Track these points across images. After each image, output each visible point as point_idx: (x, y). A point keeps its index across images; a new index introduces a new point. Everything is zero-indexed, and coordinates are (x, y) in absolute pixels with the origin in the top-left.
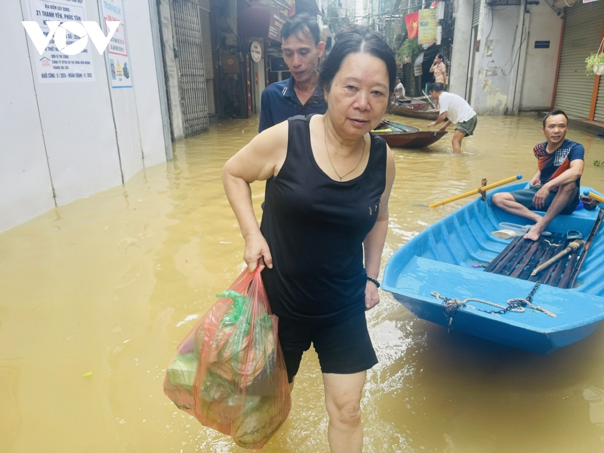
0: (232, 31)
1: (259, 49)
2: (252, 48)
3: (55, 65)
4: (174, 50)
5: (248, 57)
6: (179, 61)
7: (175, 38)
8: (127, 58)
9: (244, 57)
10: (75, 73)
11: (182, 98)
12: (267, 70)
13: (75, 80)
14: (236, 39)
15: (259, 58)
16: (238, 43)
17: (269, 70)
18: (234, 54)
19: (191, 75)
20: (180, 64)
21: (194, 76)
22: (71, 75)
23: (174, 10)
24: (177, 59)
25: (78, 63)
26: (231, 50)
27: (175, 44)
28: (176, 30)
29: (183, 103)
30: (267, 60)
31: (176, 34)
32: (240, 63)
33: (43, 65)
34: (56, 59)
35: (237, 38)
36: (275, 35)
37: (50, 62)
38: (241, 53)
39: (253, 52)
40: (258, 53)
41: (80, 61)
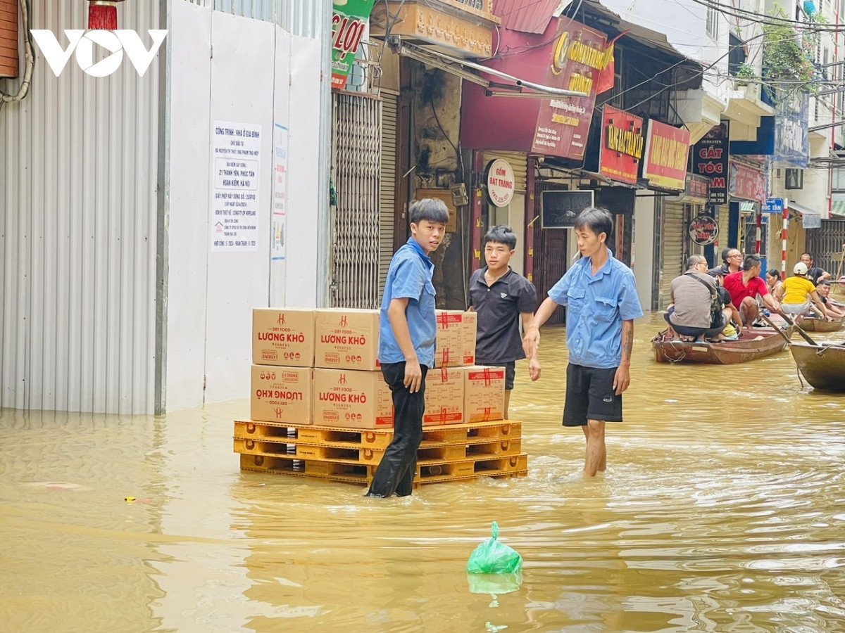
0: (446, 137)
1: (510, 177)
2: (492, 174)
3: (227, 231)
4: (331, 191)
5: (479, 194)
6: (337, 210)
7: (334, 171)
8: (284, 216)
9: (471, 195)
10: (241, 241)
11: (333, 280)
12: (531, 224)
13: (241, 248)
14: (454, 153)
15: (507, 196)
16: (459, 162)
17: (537, 224)
18: (445, 186)
19: (355, 237)
20: (337, 216)
21: (359, 237)
22: (238, 244)
23: (338, 119)
24: (334, 207)
25: (245, 228)
26: (441, 178)
27: (334, 180)
28: (338, 154)
29: (335, 292)
30: (532, 197)
31: (338, 161)
32: (459, 208)
33: (218, 231)
34: (228, 224)
35: (458, 152)
36: (553, 145)
37: (223, 228)
38: (463, 185)
39: (494, 182)
40: (507, 185)
41: (247, 225)
